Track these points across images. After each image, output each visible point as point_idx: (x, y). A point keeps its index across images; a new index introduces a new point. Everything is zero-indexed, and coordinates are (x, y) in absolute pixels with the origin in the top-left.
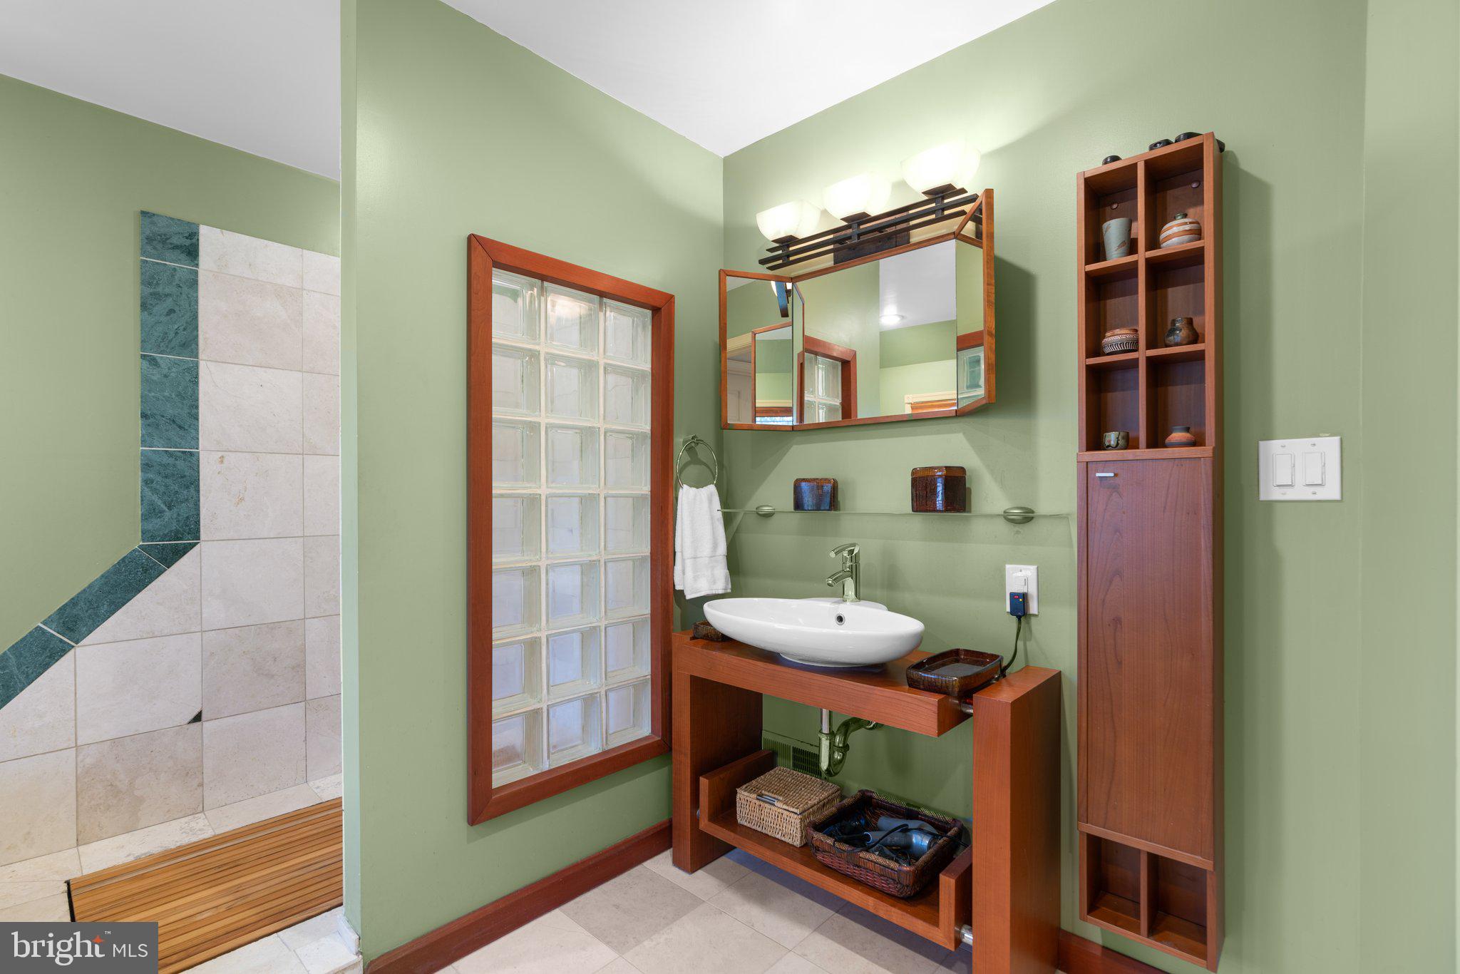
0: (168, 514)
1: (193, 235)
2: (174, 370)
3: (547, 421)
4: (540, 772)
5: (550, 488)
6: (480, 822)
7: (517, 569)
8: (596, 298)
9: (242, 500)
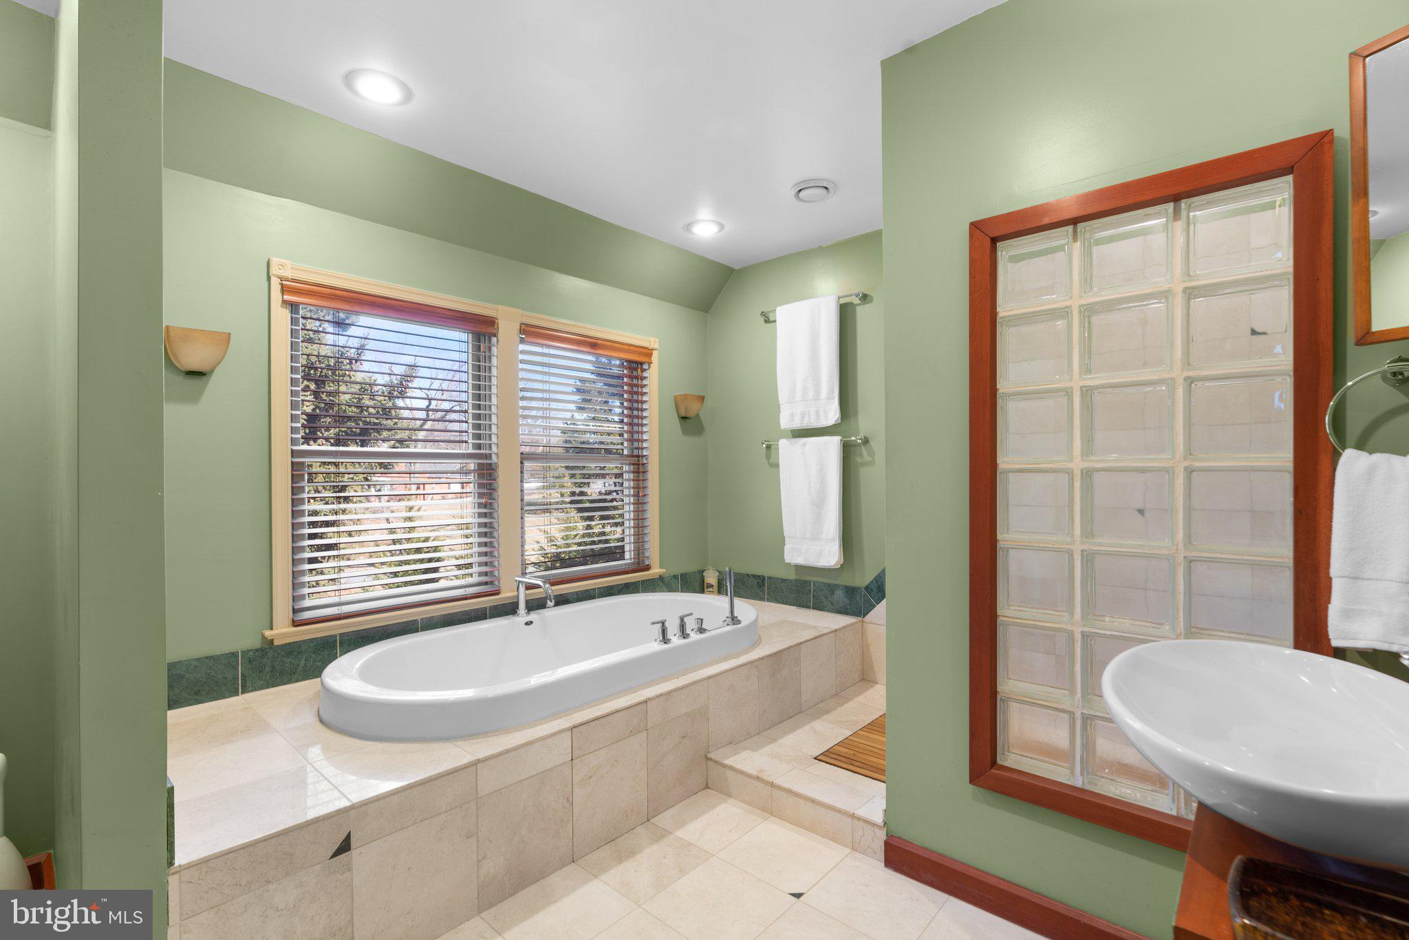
4: (1069, 783)
8: (1169, 207)
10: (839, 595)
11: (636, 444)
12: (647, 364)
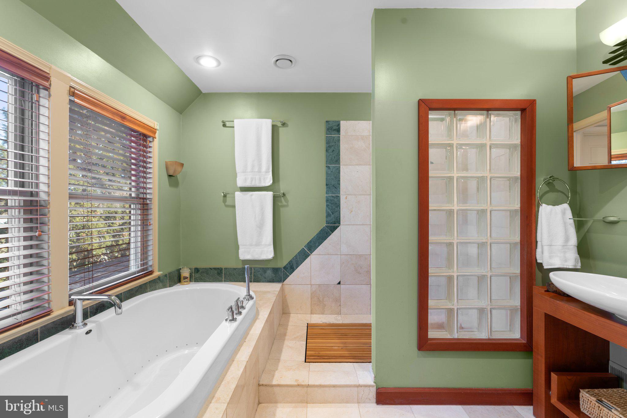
0: (332, 216)
1: (339, 125)
2: (334, 169)
3: (457, 175)
4: (453, 338)
5: (459, 206)
6: (422, 350)
7: (444, 243)
8: (485, 112)
9: (352, 211)
10: (269, 273)
11: (141, 190)
12: (152, 138)
